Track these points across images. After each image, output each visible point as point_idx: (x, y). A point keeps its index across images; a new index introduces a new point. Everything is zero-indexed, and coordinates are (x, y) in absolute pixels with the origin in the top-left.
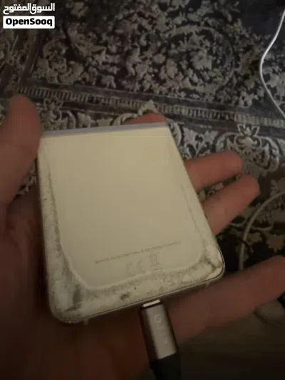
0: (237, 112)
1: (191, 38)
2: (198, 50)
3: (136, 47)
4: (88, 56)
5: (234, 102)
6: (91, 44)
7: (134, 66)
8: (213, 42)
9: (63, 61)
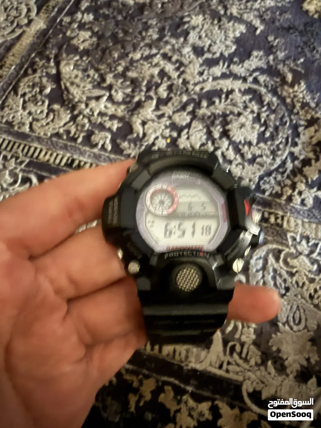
0: (288, 214)
1: (230, 96)
2: (239, 114)
3: (152, 98)
4: (80, 101)
5: (285, 197)
6: (89, 86)
7: (144, 123)
8: (263, 107)
9: (43, 102)
